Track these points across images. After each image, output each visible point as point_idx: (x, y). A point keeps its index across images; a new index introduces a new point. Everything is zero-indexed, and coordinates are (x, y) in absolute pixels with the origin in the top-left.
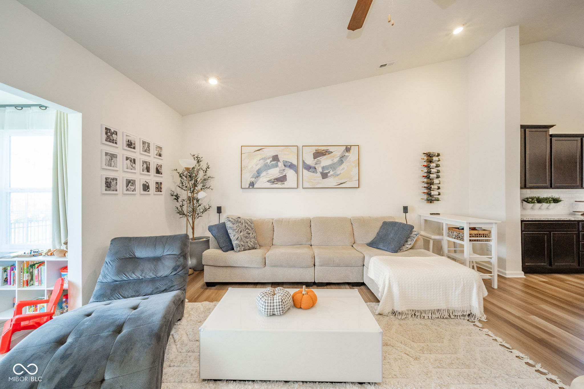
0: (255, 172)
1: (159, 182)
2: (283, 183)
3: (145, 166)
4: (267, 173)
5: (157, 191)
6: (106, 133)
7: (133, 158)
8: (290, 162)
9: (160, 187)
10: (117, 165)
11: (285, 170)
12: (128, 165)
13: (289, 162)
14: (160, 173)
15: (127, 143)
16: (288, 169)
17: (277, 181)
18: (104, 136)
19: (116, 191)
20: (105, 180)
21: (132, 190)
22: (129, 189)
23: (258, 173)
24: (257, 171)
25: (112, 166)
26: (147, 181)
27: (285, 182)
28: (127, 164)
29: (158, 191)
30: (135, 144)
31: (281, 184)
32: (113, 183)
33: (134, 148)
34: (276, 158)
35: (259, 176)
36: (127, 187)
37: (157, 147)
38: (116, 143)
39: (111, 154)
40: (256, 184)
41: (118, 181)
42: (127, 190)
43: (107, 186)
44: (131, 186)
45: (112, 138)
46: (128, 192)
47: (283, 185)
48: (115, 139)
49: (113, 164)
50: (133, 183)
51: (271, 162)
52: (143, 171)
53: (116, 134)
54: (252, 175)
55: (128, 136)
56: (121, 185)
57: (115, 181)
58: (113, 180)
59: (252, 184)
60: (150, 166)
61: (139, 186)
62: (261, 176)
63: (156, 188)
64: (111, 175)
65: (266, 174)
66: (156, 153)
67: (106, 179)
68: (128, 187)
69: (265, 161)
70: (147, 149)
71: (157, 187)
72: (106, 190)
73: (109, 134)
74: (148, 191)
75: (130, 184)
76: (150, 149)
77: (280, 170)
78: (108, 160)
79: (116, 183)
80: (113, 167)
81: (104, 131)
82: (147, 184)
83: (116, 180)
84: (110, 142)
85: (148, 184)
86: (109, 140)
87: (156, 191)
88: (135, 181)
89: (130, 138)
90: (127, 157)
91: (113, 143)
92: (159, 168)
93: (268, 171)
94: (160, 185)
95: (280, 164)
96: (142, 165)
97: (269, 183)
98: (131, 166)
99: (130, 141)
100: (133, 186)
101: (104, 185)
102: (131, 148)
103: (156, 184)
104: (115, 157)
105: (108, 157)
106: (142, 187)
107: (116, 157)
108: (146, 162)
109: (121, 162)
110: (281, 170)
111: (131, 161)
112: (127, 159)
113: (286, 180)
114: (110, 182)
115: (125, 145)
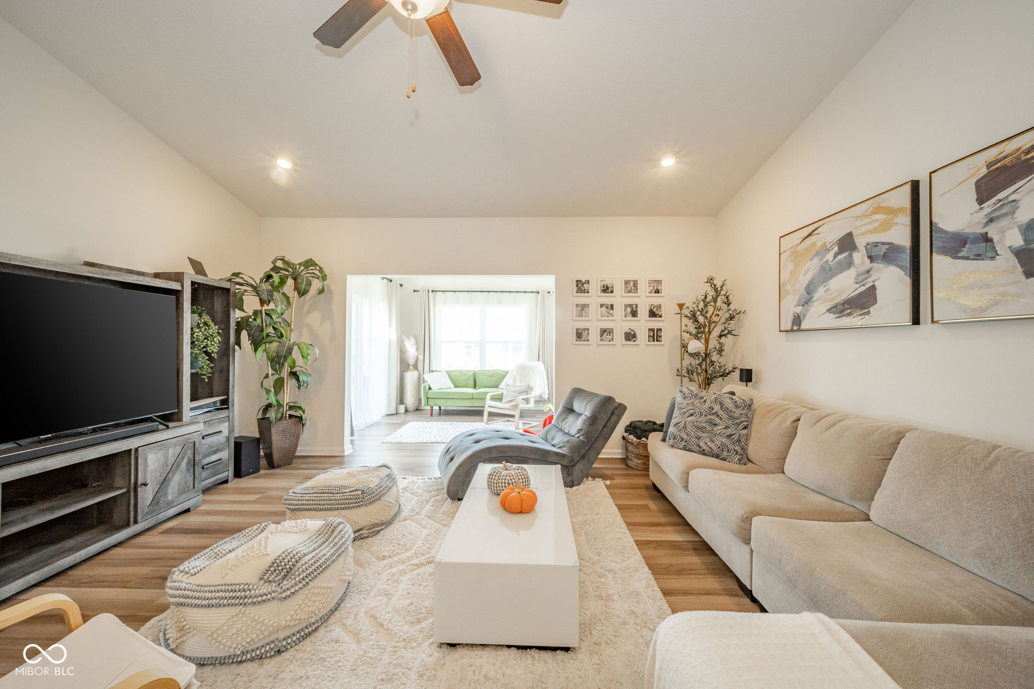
0: (803, 290)
1: (655, 328)
2: (867, 310)
3: (629, 310)
4: (828, 290)
5: (652, 340)
6: (577, 285)
7: (610, 303)
8: (888, 244)
9: (657, 335)
10: (589, 314)
11: (871, 272)
12: (604, 313)
13: (883, 243)
14: (658, 316)
15: (603, 288)
16: (882, 266)
17: (851, 309)
18: (575, 289)
19: (588, 341)
20: (575, 331)
21: (609, 340)
22: (605, 339)
23: (808, 293)
24: (806, 288)
25: (583, 316)
26: (632, 328)
27: (871, 309)
28: (602, 312)
29: (654, 341)
30: (612, 287)
31: (860, 315)
32: (585, 333)
33: (612, 292)
34: (847, 243)
35: (810, 299)
36: (601, 337)
37: (650, 281)
38: (588, 292)
39: (582, 304)
40: (805, 319)
41: (590, 332)
42: (602, 340)
43: (578, 337)
44: (607, 335)
45: (583, 289)
46: (602, 343)
47: (867, 317)
48: (586, 288)
49: (584, 314)
50: (609, 332)
51: (835, 257)
52: (626, 317)
53: (588, 283)
54: (797, 298)
55: (603, 280)
56: (594, 335)
57: (586, 332)
58: (584, 330)
59: (797, 320)
60: (638, 309)
61: (619, 336)
62: (814, 299)
63: (649, 337)
64: (582, 325)
65: (825, 291)
66: (649, 291)
67: (577, 330)
68: (603, 337)
69: (821, 260)
70: (633, 288)
71: (652, 335)
72: (577, 340)
73: (580, 285)
74: (634, 341)
75: (605, 333)
76: (638, 288)
77: (858, 275)
78: (579, 311)
79: (588, 333)
80: (585, 317)
81: (575, 283)
82: (632, 333)
83: (588, 330)
84: (581, 293)
85: (634, 332)
86: (579, 291)
87: (649, 341)
88: (612, 330)
89: (605, 283)
90: (601, 304)
91: (584, 292)
92: (655, 310)
93: (828, 283)
94: (657, 333)
95: (859, 257)
96: (624, 309)
97: (832, 314)
98: (607, 313)
99: (606, 286)
100: (610, 335)
101: (575, 336)
102: (607, 293)
103: (649, 331)
104: (586, 307)
105: (579, 308)
106: (623, 336)
107: (589, 307)
108: (631, 306)
109: (594, 311)
110: (861, 274)
111: (607, 308)
112: (602, 306)
113: (875, 302)
114: (581, 333)
115: (599, 291)
